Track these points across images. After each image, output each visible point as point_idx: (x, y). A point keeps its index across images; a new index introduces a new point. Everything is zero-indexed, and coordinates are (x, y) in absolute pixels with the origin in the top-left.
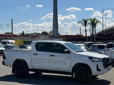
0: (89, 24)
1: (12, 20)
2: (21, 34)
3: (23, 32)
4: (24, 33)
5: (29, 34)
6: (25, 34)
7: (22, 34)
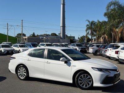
2: (32, 35)
4: (34, 34)
5: (39, 35)
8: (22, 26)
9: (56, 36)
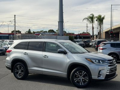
0: (97, 20)
1: (15, 16)
2: (27, 32)
3: (30, 30)
5: (35, 32)
8: (15, 22)
9: (53, 33)
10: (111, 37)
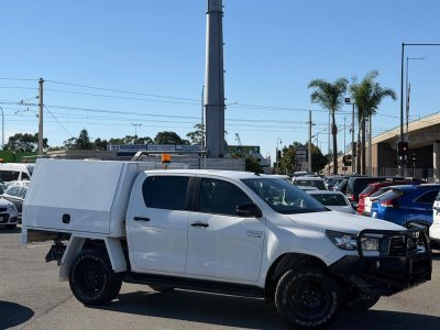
0: (347, 101)
2: (73, 142)
3: (84, 132)
4: (86, 138)
5: (105, 142)
6: (92, 140)
7: (78, 141)
8: (41, 105)
10: (402, 163)
